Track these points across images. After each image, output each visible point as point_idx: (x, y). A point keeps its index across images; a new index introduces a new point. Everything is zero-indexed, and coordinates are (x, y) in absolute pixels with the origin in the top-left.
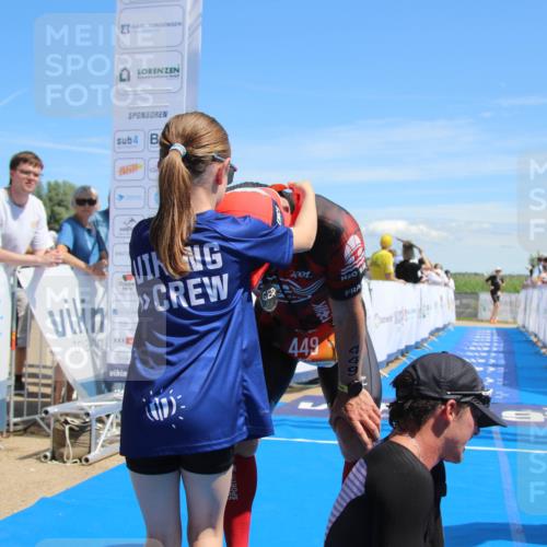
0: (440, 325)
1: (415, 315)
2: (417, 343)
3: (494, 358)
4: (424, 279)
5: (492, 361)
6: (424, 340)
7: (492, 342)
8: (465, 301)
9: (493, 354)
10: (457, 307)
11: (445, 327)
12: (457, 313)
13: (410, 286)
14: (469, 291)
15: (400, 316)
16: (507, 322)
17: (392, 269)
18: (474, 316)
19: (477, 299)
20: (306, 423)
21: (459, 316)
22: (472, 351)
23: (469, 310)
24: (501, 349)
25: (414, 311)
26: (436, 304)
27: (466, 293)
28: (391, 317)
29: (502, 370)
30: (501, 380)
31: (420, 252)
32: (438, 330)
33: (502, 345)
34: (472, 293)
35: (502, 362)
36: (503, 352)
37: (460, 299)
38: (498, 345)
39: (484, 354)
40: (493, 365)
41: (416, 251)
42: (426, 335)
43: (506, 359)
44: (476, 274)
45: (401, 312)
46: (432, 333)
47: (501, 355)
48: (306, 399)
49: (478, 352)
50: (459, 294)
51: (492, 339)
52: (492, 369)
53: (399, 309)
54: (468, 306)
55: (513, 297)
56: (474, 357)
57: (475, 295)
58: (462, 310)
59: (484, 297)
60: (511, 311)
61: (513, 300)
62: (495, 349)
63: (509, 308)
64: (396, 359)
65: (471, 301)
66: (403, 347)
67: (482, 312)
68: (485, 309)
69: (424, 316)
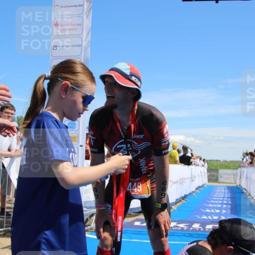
0: (201, 185)
1: (189, 180)
2: (189, 193)
3: (226, 200)
4: (193, 163)
5: (225, 202)
6: (193, 192)
7: (225, 193)
9: (226, 199)
10: (208, 176)
11: (203, 186)
12: (208, 179)
13: (186, 167)
14: (214, 168)
15: (182, 181)
16: (232, 183)
17: (178, 159)
18: (216, 180)
20: (137, 232)
21: (209, 180)
22: (216, 197)
23: (214, 178)
24: (229, 196)
25: (188, 178)
26: (199, 175)
27: (213, 170)
28: (178, 181)
29: (229, 206)
30: (230, 211)
31: (191, 150)
32: (199, 187)
33: (230, 194)
34: (215, 170)
35: (230, 202)
36: (230, 198)
37: (210, 173)
38: (228, 194)
39: (222, 199)
40: (225, 204)
41: (189, 150)
42: (195, 190)
43: (232, 201)
44: (217, 161)
45: (182, 179)
46: (197, 189)
47: (229, 199)
48: (137, 220)
49: (218, 197)
50: (209, 170)
51: (225, 192)
52: (225, 206)
53: (182, 178)
54: (213, 176)
55: (235, 171)
56: (217, 200)
57: (217, 171)
58: (211, 178)
59: (221, 171)
60: (234, 178)
61: (235, 173)
62: (226, 196)
63: (233, 177)
64: (180, 201)
65: (215, 174)
66: (183, 195)
67: (221, 179)
68: (221, 177)
69: (193, 181)
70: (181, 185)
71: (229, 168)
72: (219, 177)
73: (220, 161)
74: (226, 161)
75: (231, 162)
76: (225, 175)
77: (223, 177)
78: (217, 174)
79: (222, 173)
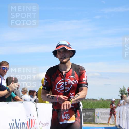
8: (88, 113)
18: (93, 121)
19: (94, 112)
23: (90, 118)
27: (88, 109)
34: (92, 109)
44: (93, 99)
54: (89, 116)
57: (93, 110)
58: (86, 118)
59: (98, 111)
60: (112, 118)
65: (91, 114)
67: (98, 119)
73: (96, 100)
74: (103, 100)
76: (102, 114)
77: (100, 117)
78: (93, 114)
79: (99, 113)
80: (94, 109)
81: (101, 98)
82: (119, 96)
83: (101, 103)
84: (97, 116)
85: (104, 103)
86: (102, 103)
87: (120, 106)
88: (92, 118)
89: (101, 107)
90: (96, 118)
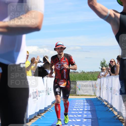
1: (44, 94)
2: (45, 108)
6: (49, 106)
7: (84, 106)
9: (85, 112)
16: (91, 96)
18: (75, 93)
19: (76, 84)
24: (89, 109)
33: (89, 107)
35: (90, 116)
38: (87, 107)
43: (92, 115)
47: (90, 112)
49: (77, 111)
55: (94, 82)
56: (76, 114)
60: (93, 90)
61: (94, 84)
62: (86, 109)
63: (92, 88)
64: (35, 117)
65: (73, 86)
66: (38, 111)
67: (79, 91)
68: (79, 89)
69: (49, 94)
70: (34, 99)
71: (88, 79)
72: (77, 89)
73: (78, 72)
74: (84, 72)
75: (89, 73)
76: (83, 86)
77: (82, 89)
78: (75, 86)
79: (80, 85)
80: (76, 81)
81: (82, 71)
82: (100, 68)
83: (82, 76)
84: (78, 88)
85: (85, 75)
86: (84, 75)
87: (100, 78)
88: (73, 90)
89: (82, 79)
90: (77, 90)
